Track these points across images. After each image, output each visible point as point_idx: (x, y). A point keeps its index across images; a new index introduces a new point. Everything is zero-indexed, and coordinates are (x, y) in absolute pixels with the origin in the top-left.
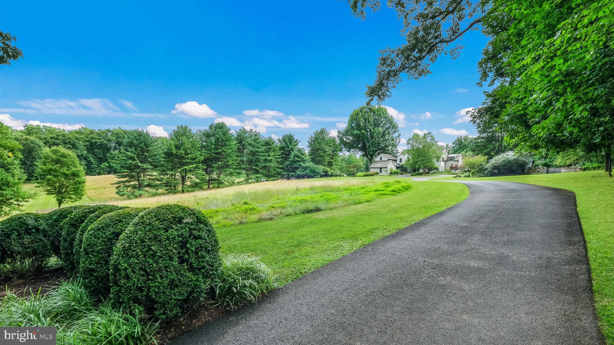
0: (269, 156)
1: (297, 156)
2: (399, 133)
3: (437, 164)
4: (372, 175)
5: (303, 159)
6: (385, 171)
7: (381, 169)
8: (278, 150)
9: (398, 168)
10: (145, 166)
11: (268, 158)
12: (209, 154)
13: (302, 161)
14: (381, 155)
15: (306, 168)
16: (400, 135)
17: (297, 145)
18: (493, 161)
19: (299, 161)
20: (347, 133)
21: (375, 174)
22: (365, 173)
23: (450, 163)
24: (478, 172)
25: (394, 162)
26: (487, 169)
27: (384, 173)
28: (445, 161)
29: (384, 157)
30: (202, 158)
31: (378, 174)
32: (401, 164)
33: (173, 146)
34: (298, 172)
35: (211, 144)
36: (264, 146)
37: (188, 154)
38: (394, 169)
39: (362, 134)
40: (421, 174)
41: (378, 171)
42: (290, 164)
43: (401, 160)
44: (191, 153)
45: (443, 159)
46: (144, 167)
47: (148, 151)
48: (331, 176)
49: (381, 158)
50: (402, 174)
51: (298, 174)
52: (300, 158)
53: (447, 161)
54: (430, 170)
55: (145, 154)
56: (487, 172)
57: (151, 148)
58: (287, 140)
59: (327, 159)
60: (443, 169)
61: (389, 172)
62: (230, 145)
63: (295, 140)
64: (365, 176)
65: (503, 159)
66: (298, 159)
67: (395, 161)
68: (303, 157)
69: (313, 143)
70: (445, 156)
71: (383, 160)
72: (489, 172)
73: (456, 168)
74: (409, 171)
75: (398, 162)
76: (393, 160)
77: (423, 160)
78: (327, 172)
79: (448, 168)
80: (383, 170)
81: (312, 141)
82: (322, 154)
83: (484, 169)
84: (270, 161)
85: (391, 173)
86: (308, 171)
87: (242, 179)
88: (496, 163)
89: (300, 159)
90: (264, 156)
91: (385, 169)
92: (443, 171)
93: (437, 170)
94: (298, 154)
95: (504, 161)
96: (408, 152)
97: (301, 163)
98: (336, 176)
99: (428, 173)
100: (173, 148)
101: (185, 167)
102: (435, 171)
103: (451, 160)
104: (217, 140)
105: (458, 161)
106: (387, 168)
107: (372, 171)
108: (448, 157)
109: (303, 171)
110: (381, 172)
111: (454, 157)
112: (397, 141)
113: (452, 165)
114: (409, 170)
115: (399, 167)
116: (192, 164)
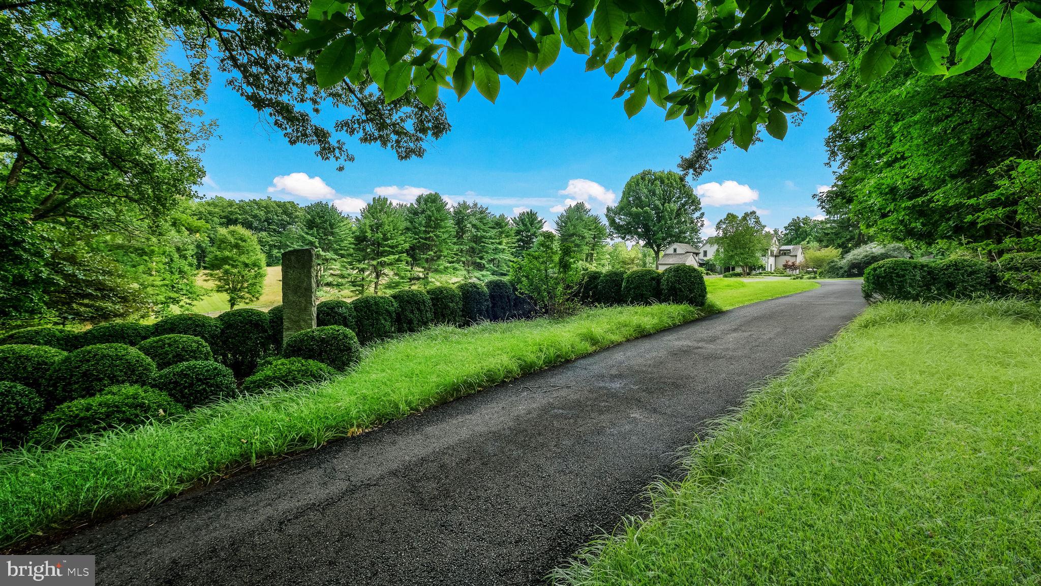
2: (702, 211)
3: (763, 261)
8: (513, 235)
9: (701, 265)
10: (329, 255)
11: (500, 247)
12: (416, 239)
14: (675, 245)
16: (703, 214)
17: (541, 227)
18: (850, 256)
20: (621, 210)
23: (783, 260)
24: (828, 272)
25: (695, 256)
26: (841, 268)
28: (776, 256)
29: (681, 248)
30: (407, 246)
32: (705, 259)
33: (367, 227)
35: (420, 224)
36: (493, 228)
37: (387, 240)
39: (646, 212)
40: (738, 275)
43: (705, 253)
44: (391, 239)
45: (772, 252)
46: (327, 257)
47: (332, 234)
49: (675, 250)
53: (778, 256)
54: (752, 269)
55: (330, 238)
56: (842, 271)
57: (337, 230)
58: (527, 220)
59: (586, 249)
60: (773, 268)
62: (446, 227)
63: (539, 219)
65: (865, 254)
67: (697, 254)
69: (563, 224)
70: (775, 249)
71: (678, 252)
72: (845, 272)
73: (793, 267)
74: (719, 270)
75: (701, 256)
76: (694, 253)
77: (742, 254)
79: (781, 267)
81: (562, 222)
82: (578, 242)
83: (837, 268)
88: (855, 259)
90: (492, 243)
92: (773, 271)
93: (764, 269)
95: (866, 256)
96: (717, 240)
99: (749, 274)
100: (368, 231)
101: (383, 259)
102: (761, 271)
103: (785, 254)
104: (429, 218)
105: (796, 256)
108: (780, 250)
111: (790, 250)
112: (699, 224)
113: (787, 262)
114: (718, 267)
115: (704, 264)
116: (393, 254)
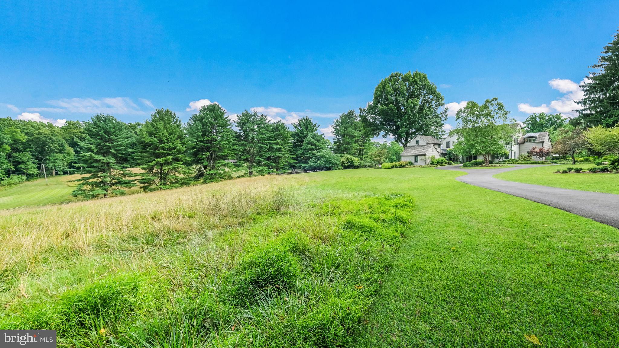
0: (277, 144)
1: (311, 144)
3: (507, 149)
4: (404, 166)
5: (319, 146)
6: (422, 160)
7: (416, 156)
8: (290, 136)
9: (444, 155)
11: (275, 146)
12: (194, 142)
13: (316, 149)
14: (418, 138)
15: (319, 158)
16: (446, 109)
17: (316, 130)
19: (312, 150)
21: (407, 165)
22: (393, 164)
23: (529, 147)
25: (437, 147)
27: (420, 163)
28: (519, 144)
29: (422, 140)
31: (411, 164)
32: (448, 149)
33: (144, 133)
34: (310, 164)
36: (271, 131)
37: (163, 143)
38: (438, 157)
39: (390, 109)
40: (480, 164)
41: (412, 159)
42: (303, 154)
43: (448, 144)
45: (516, 140)
48: (359, 167)
49: (417, 142)
50: (449, 164)
51: (310, 166)
52: (315, 145)
53: (523, 144)
54: (495, 157)
57: (115, 138)
59: (356, 146)
60: (517, 156)
61: (428, 161)
63: (314, 125)
64: (393, 167)
66: (311, 147)
67: (439, 145)
68: (318, 144)
69: (338, 127)
70: (520, 136)
71: (420, 144)
73: (541, 153)
74: (461, 159)
75: (444, 146)
76: (435, 144)
77: (483, 142)
78: (352, 162)
79: (525, 154)
80: (420, 158)
81: (337, 125)
82: (348, 140)
84: (279, 150)
85: (432, 163)
86: (321, 162)
87: (240, 173)
89: (313, 147)
90: (269, 144)
91: (423, 157)
92: (516, 159)
93: (508, 157)
94: (312, 140)
96: (458, 131)
97: (315, 152)
98: (365, 166)
99: (491, 162)
100: (146, 136)
101: (158, 160)
102: (504, 159)
103: (530, 141)
105: (543, 143)
106: (425, 155)
107: (404, 160)
108: (525, 138)
109: (316, 162)
110: (416, 161)
111: (535, 137)
112: (443, 119)
113: (534, 149)
114: (461, 157)
115: (446, 154)
